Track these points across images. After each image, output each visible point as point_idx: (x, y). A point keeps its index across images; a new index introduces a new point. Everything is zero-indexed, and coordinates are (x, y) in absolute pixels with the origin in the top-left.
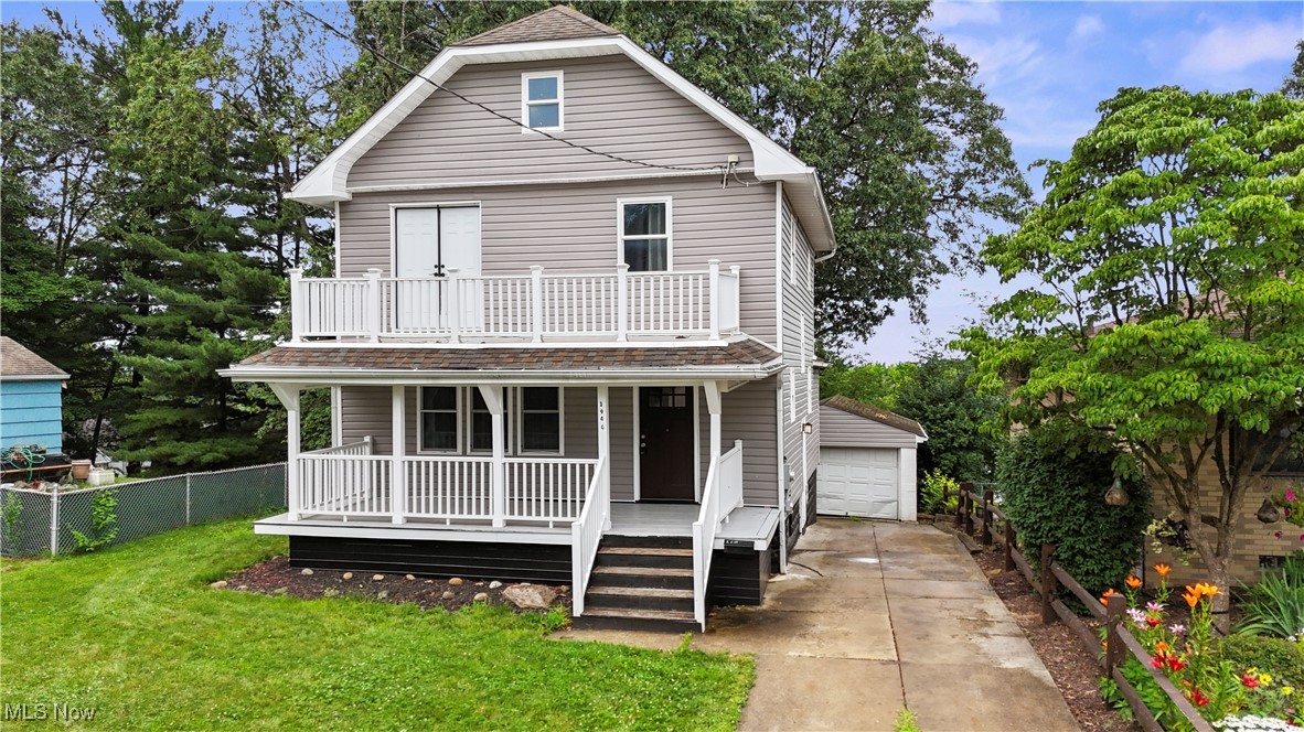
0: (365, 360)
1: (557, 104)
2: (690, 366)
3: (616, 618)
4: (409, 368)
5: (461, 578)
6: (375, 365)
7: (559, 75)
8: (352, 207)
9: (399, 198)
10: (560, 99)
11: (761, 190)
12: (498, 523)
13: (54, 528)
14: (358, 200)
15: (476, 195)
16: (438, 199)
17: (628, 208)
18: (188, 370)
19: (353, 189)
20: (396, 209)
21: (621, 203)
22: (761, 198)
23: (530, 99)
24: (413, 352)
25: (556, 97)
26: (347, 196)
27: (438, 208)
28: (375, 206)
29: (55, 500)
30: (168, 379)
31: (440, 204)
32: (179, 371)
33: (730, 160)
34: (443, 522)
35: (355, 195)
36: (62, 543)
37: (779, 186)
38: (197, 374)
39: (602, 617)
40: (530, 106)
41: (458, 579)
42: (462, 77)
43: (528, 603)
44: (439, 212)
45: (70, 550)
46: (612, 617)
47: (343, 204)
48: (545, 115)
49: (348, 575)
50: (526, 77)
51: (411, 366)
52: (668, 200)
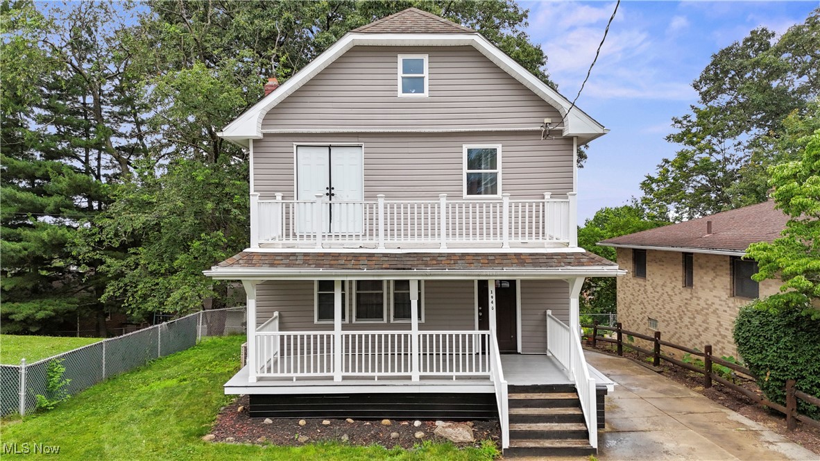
0: (322, 262)
1: (423, 78)
2: (569, 267)
3: (534, 448)
4: (360, 269)
5: (391, 419)
6: (331, 266)
7: (425, 58)
8: (263, 144)
9: (301, 139)
10: (426, 74)
11: (562, 142)
12: (416, 379)
13: (22, 394)
14: (267, 139)
15: (360, 139)
16: (330, 140)
17: (470, 151)
18: (26, 249)
19: (266, 131)
20: (297, 146)
21: (465, 147)
22: (562, 147)
23: (403, 73)
24: (356, 256)
25: (423, 73)
26: (261, 136)
27: (330, 147)
28: (280, 145)
29: (23, 371)
30: (13, 257)
31: (332, 144)
32: (20, 251)
33: (545, 122)
34: (372, 378)
35: (265, 135)
36: (27, 404)
37: (575, 139)
38: (34, 252)
39: (525, 448)
40: (403, 78)
41: (388, 420)
42: (352, 54)
43: (461, 439)
44: (330, 150)
45: (33, 409)
46: (532, 448)
47: (256, 141)
48: (414, 84)
49: (302, 422)
50: (401, 58)
51: (361, 267)
52: (499, 148)
